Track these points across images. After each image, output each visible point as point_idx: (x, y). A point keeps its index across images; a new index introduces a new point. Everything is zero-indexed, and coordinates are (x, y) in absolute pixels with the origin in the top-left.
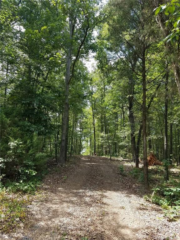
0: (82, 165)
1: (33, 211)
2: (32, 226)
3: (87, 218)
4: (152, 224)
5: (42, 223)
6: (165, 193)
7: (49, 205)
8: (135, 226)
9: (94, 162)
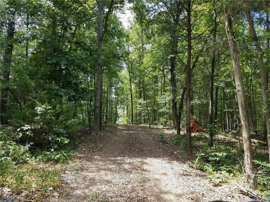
0: (119, 134)
1: (67, 180)
2: (68, 195)
3: (127, 185)
4: (197, 190)
5: (79, 192)
6: (210, 158)
7: (85, 173)
8: (179, 192)
9: (132, 130)
